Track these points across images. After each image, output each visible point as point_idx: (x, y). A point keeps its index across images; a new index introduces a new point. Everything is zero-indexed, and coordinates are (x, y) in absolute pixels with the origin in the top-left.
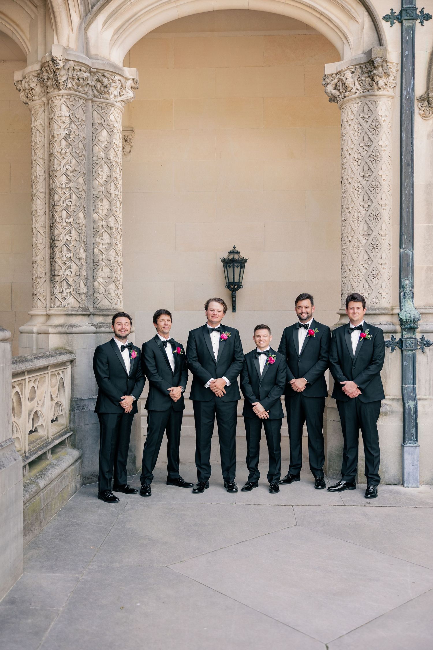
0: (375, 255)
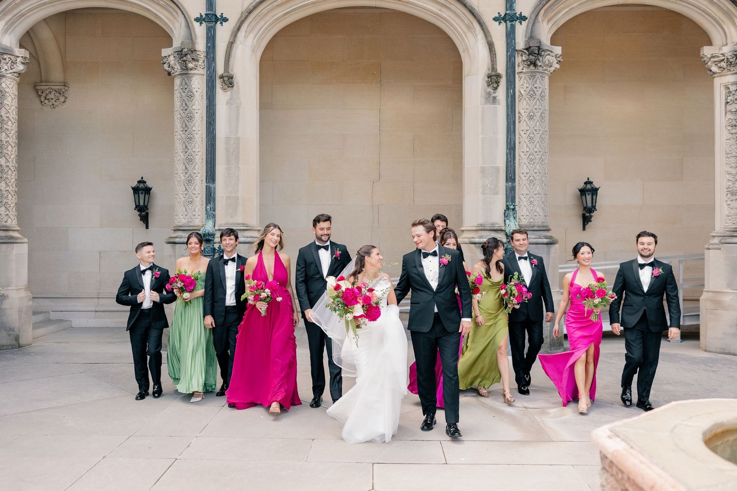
0: (190, 188)
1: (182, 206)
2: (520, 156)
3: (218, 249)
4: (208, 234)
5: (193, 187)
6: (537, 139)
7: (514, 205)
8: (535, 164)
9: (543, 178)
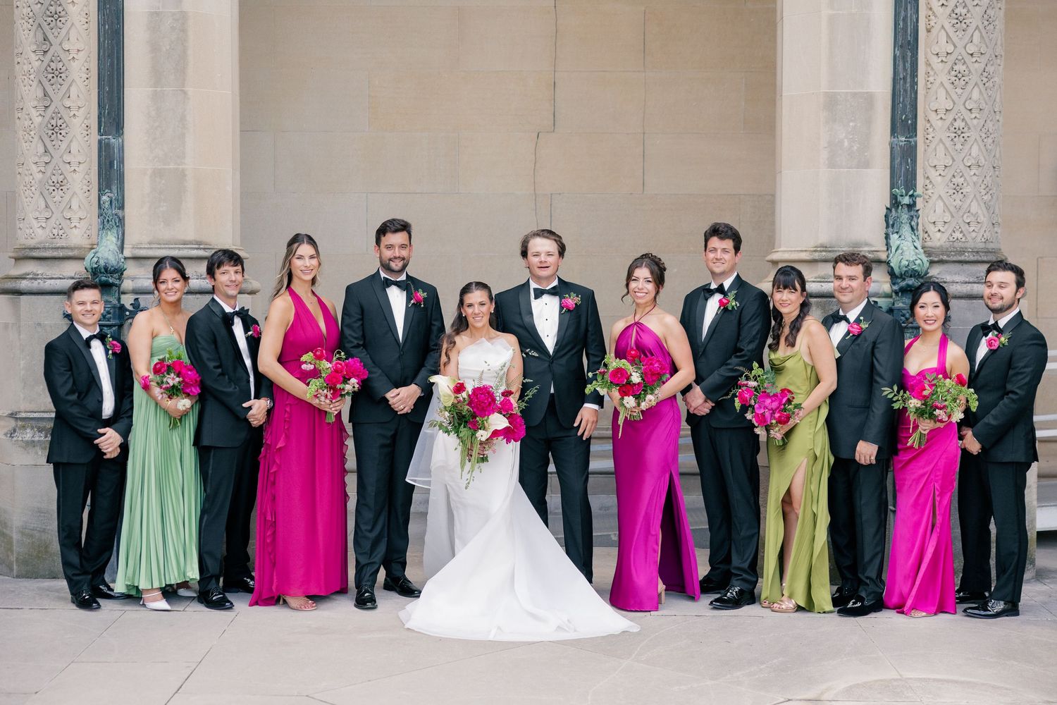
0: (57, 147)
1: (37, 193)
2: (928, 64)
3: (131, 308)
4: (106, 269)
5: (64, 146)
6: (975, 19)
7: (911, 196)
8: (969, 87)
9: (990, 125)
